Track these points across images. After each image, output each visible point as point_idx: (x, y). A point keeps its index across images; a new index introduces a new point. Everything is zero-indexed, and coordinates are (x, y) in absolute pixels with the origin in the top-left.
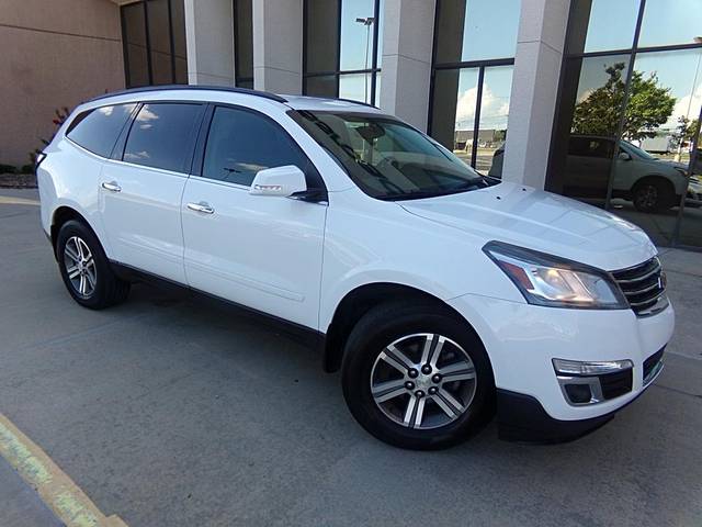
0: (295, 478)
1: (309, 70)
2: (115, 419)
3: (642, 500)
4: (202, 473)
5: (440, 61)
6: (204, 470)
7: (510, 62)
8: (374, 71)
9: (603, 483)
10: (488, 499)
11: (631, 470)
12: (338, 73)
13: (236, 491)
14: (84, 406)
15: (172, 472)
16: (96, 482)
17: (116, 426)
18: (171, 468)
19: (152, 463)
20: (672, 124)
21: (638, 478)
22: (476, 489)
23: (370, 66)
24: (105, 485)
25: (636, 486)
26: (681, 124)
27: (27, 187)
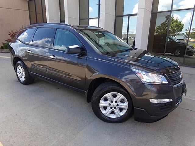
0: (66, 137)
1: (81, 18)
2: (15, 120)
3: (169, 141)
4: (38, 136)
5: (117, 15)
6: (40, 136)
7: (136, 15)
8: (99, 18)
9: (158, 137)
10: (123, 142)
11: (166, 132)
12: (89, 19)
13: (48, 142)
14: (7, 117)
15: (30, 136)
16: (6, 140)
17: (15, 122)
18: (30, 135)
19: (24, 134)
20: (183, 32)
21: (168, 135)
22: (120, 139)
23: (98, 17)
24: (9, 141)
25: (167, 137)
26: (186, 32)
27: (2, 52)
